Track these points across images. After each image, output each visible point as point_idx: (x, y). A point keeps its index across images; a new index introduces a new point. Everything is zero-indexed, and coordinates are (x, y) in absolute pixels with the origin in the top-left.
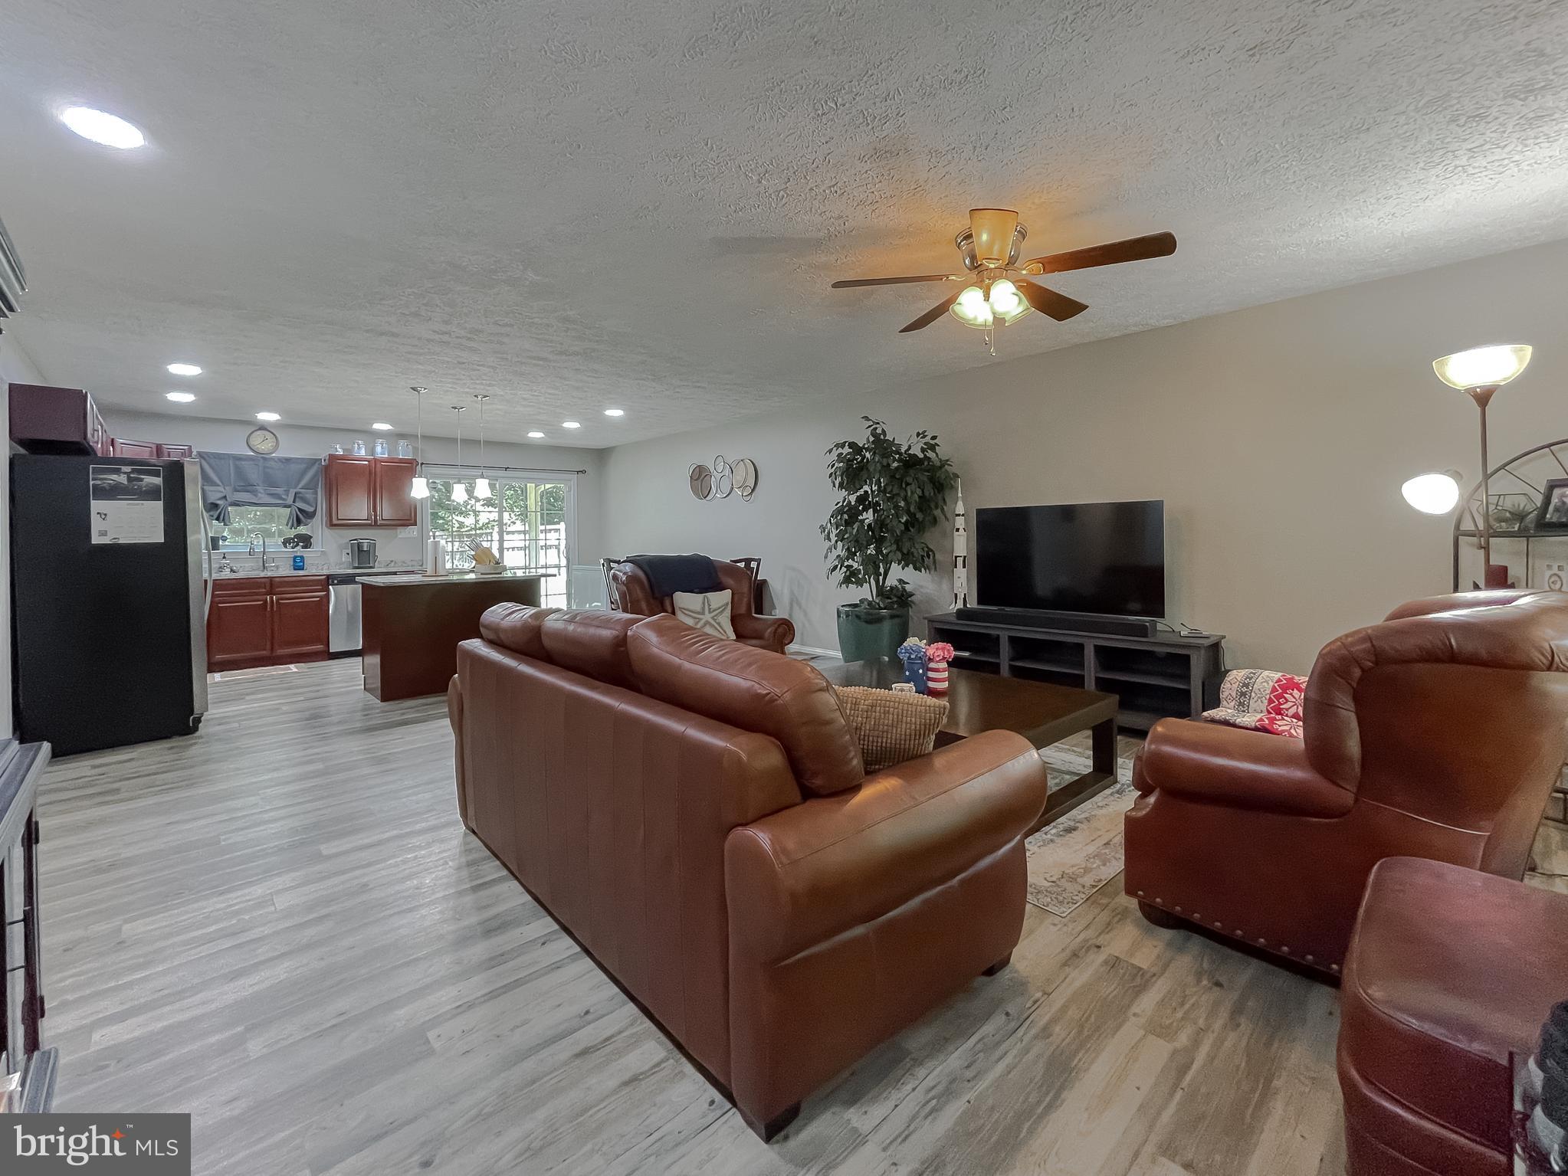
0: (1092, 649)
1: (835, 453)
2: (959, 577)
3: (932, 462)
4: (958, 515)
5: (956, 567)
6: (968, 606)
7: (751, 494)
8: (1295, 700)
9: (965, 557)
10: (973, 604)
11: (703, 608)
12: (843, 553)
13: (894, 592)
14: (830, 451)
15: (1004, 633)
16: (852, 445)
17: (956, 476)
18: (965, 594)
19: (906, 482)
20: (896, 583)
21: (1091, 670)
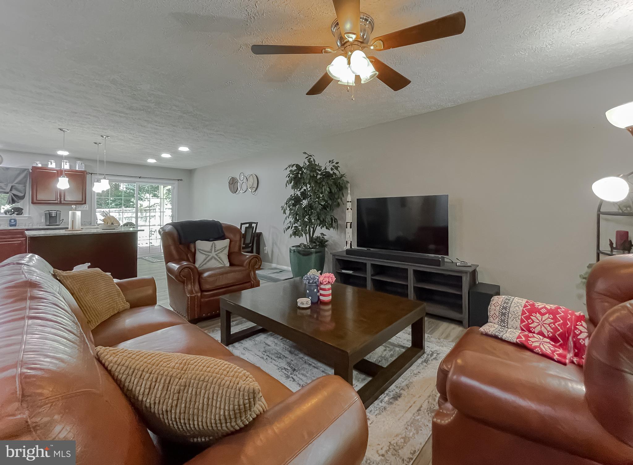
0: (412, 272)
1: (289, 169)
2: (348, 233)
3: (337, 175)
4: (348, 202)
5: (347, 228)
6: (353, 247)
7: (255, 191)
8: (538, 321)
9: (351, 223)
10: (355, 247)
11: (211, 249)
12: (293, 220)
13: (318, 239)
14: (286, 169)
15: (369, 262)
16: (297, 166)
17: (348, 182)
18: (351, 241)
19: (322, 184)
20: (319, 235)
21: (411, 282)
